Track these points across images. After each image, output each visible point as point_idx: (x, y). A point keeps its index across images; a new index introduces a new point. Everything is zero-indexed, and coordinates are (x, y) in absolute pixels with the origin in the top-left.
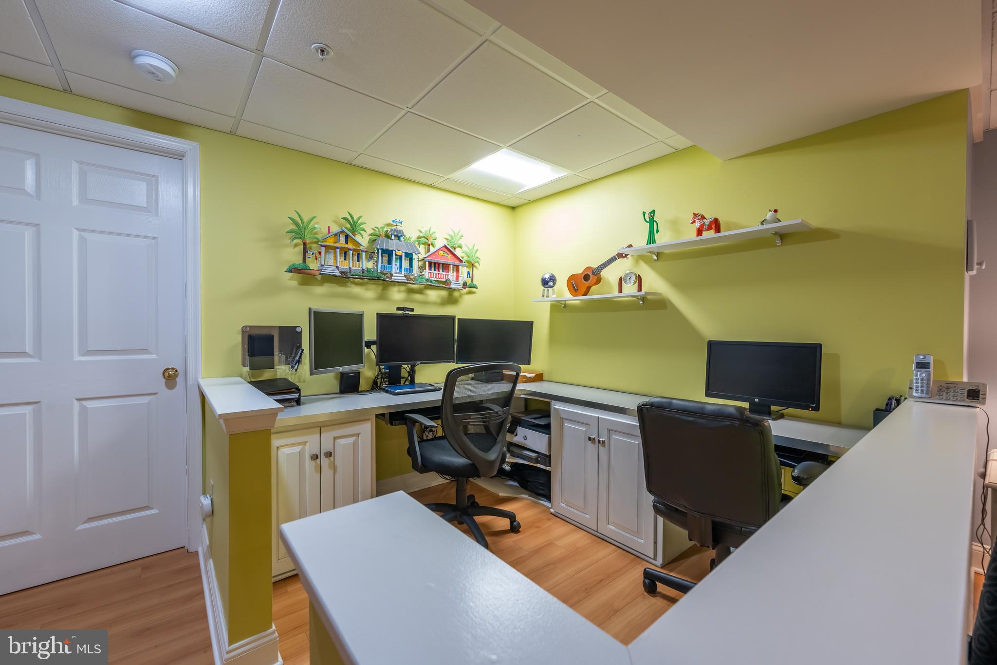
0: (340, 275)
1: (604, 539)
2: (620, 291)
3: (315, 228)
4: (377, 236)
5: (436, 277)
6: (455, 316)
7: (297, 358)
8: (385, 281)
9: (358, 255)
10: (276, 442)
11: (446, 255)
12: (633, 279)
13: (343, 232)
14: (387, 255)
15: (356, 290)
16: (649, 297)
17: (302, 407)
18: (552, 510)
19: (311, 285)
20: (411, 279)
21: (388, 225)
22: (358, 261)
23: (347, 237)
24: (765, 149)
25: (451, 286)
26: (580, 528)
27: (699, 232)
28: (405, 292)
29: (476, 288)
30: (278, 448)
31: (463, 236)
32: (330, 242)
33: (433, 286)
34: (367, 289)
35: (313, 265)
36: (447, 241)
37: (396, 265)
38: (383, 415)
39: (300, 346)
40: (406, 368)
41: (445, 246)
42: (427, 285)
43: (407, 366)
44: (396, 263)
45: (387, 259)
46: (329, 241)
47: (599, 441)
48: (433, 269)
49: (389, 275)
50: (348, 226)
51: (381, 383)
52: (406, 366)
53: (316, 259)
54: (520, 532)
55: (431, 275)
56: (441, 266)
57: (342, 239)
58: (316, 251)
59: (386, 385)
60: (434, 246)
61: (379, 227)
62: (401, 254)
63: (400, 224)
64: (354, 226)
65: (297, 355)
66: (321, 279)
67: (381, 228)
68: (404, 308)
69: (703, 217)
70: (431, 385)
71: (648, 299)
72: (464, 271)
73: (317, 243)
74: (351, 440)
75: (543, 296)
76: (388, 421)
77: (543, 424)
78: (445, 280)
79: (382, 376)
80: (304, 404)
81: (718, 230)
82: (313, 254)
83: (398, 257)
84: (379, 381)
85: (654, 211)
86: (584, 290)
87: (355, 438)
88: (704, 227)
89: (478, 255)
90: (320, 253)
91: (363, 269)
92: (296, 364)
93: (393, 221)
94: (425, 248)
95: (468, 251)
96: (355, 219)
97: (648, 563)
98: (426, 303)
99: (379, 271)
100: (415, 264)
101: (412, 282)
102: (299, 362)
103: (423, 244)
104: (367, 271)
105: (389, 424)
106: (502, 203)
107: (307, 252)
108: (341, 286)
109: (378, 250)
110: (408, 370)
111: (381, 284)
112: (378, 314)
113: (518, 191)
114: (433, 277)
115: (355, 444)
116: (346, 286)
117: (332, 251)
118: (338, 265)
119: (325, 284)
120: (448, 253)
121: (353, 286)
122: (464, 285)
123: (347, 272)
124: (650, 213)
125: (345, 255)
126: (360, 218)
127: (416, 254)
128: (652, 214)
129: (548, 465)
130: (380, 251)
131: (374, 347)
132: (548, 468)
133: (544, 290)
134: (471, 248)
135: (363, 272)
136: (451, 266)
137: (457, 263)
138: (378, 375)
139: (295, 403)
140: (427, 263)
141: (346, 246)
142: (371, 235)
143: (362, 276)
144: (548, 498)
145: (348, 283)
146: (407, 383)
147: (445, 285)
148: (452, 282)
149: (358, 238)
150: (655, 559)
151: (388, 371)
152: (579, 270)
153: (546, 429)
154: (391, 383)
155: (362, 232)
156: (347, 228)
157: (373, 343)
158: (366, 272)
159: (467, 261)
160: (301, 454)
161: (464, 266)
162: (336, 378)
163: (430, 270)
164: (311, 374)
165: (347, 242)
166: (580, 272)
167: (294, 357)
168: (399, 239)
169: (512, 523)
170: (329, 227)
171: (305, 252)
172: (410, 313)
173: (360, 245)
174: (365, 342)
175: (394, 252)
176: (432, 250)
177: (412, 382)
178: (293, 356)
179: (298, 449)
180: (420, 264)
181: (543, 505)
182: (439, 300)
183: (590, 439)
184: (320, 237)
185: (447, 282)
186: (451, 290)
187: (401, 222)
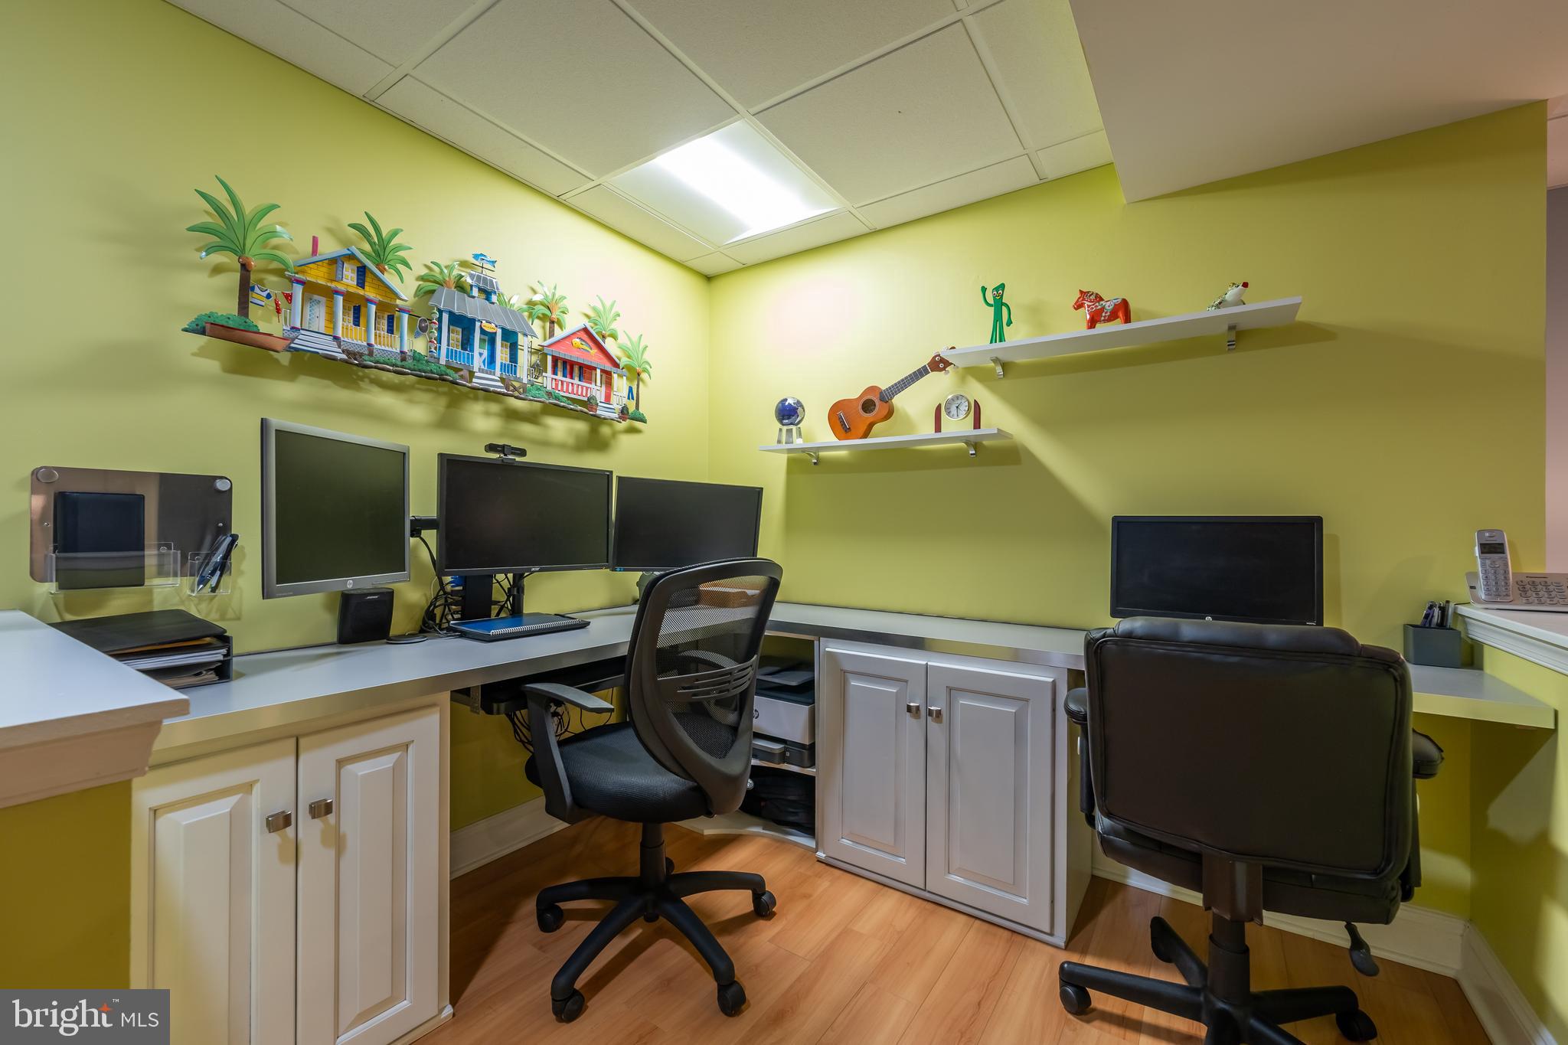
0: (344, 356)
1: (939, 904)
2: (938, 429)
3: (273, 234)
4: (435, 282)
5: (568, 386)
6: (611, 472)
7: (218, 558)
8: (457, 384)
9: (391, 319)
10: (146, 796)
11: (588, 349)
12: (964, 407)
13: (351, 257)
14: (460, 330)
15: (385, 400)
16: (985, 443)
17: (235, 685)
18: (821, 854)
19: (262, 376)
20: (515, 389)
21: (464, 264)
22: (390, 331)
23: (362, 271)
24: (1204, 185)
25: (598, 412)
26: (885, 885)
27: (1092, 323)
28: (499, 415)
29: (643, 421)
30: (155, 812)
31: (619, 315)
32: (317, 275)
33: (563, 407)
34: (411, 401)
35: (267, 323)
36: (588, 320)
37: (481, 354)
38: (466, 692)
39: (227, 527)
40: (503, 580)
41: (586, 330)
42: (550, 403)
43: (503, 576)
44: (481, 351)
45: (460, 337)
46: (313, 272)
47: (930, 713)
48: (560, 373)
49: (465, 373)
50: (367, 247)
51: (443, 615)
52: (500, 577)
53: (278, 311)
54: (774, 914)
55: (557, 385)
56: (576, 369)
57: (349, 276)
58: (276, 292)
59: (454, 619)
60: (561, 327)
61: (443, 264)
62: (494, 331)
63: (489, 266)
64: (382, 251)
65: (217, 549)
66: (291, 361)
67: (446, 267)
68: (503, 446)
69: (1099, 298)
70: (563, 616)
71: (984, 446)
72: (621, 385)
73: (280, 273)
74: (387, 762)
75: (779, 442)
76: (478, 704)
77: (794, 684)
78: (586, 399)
79: (446, 601)
80: (241, 675)
81: (1127, 320)
82: (269, 296)
83: (486, 338)
84: (438, 612)
85: (1002, 286)
86: (863, 428)
87: (399, 753)
88: (1104, 314)
89: (646, 357)
90: (289, 298)
91: (402, 352)
92: (213, 574)
93: (476, 257)
94: (544, 328)
95: (629, 345)
96: (384, 233)
97: (1039, 944)
98: (545, 444)
99: (443, 361)
100: (524, 359)
101: (516, 394)
102: (223, 567)
103: (538, 318)
104: (414, 358)
105: (482, 712)
106: (688, 264)
107: (253, 289)
108: (345, 387)
109: (441, 312)
110: (506, 585)
111: (444, 394)
112: (441, 456)
113: (733, 237)
114: (562, 390)
115: (398, 770)
116: (359, 389)
117: (323, 299)
118: (339, 334)
119: (302, 378)
120: (591, 344)
121: (376, 389)
122: (622, 412)
123: (361, 355)
124: (996, 289)
125: (357, 315)
126: (395, 233)
127: (526, 335)
128: (1001, 291)
129: (806, 762)
130: (445, 317)
131: (430, 536)
132: (810, 771)
133: (781, 430)
134: (635, 339)
135: (403, 359)
136: (598, 371)
137: (608, 367)
138: (436, 598)
139: (212, 676)
140: (549, 358)
141: (361, 292)
142: (421, 278)
143: (403, 367)
144: (809, 829)
145: (362, 380)
146: (502, 615)
147: (584, 410)
148: (600, 404)
149: (390, 278)
150: (1051, 934)
151: (460, 588)
152: (854, 392)
153: (805, 692)
154: (467, 616)
155: (400, 267)
156: (363, 252)
157: (429, 524)
158: (410, 362)
159: (626, 365)
160: (236, 820)
161: (620, 376)
162: (328, 607)
163: (555, 372)
164: (267, 594)
165: (361, 283)
166: (856, 396)
167: (209, 556)
168: (488, 299)
169: (757, 897)
170: (315, 241)
171: (245, 289)
172: (518, 459)
173: (397, 296)
174: (411, 521)
175: (478, 324)
176: (559, 334)
177: (516, 611)
178: (204, 552)
179: (223, 806)
180: (535, 359)
181: (796, 844)
182: (571, 441)
183: (909, 709)
184: (290, 259)
185: (590, 403)
186: (596, 421)
187: (494, 262)
